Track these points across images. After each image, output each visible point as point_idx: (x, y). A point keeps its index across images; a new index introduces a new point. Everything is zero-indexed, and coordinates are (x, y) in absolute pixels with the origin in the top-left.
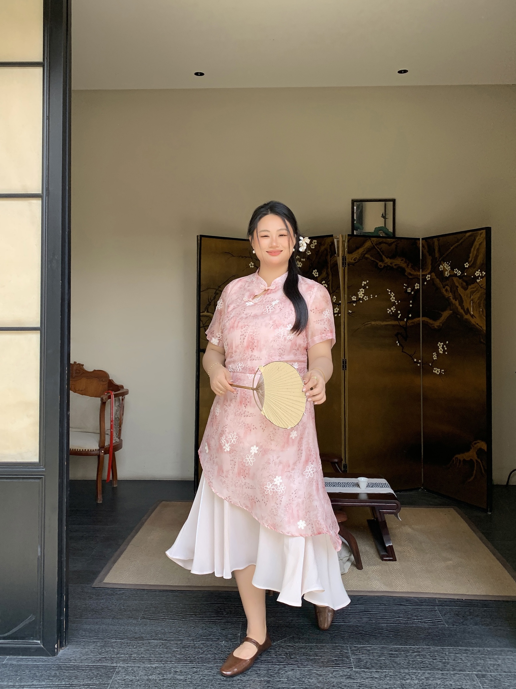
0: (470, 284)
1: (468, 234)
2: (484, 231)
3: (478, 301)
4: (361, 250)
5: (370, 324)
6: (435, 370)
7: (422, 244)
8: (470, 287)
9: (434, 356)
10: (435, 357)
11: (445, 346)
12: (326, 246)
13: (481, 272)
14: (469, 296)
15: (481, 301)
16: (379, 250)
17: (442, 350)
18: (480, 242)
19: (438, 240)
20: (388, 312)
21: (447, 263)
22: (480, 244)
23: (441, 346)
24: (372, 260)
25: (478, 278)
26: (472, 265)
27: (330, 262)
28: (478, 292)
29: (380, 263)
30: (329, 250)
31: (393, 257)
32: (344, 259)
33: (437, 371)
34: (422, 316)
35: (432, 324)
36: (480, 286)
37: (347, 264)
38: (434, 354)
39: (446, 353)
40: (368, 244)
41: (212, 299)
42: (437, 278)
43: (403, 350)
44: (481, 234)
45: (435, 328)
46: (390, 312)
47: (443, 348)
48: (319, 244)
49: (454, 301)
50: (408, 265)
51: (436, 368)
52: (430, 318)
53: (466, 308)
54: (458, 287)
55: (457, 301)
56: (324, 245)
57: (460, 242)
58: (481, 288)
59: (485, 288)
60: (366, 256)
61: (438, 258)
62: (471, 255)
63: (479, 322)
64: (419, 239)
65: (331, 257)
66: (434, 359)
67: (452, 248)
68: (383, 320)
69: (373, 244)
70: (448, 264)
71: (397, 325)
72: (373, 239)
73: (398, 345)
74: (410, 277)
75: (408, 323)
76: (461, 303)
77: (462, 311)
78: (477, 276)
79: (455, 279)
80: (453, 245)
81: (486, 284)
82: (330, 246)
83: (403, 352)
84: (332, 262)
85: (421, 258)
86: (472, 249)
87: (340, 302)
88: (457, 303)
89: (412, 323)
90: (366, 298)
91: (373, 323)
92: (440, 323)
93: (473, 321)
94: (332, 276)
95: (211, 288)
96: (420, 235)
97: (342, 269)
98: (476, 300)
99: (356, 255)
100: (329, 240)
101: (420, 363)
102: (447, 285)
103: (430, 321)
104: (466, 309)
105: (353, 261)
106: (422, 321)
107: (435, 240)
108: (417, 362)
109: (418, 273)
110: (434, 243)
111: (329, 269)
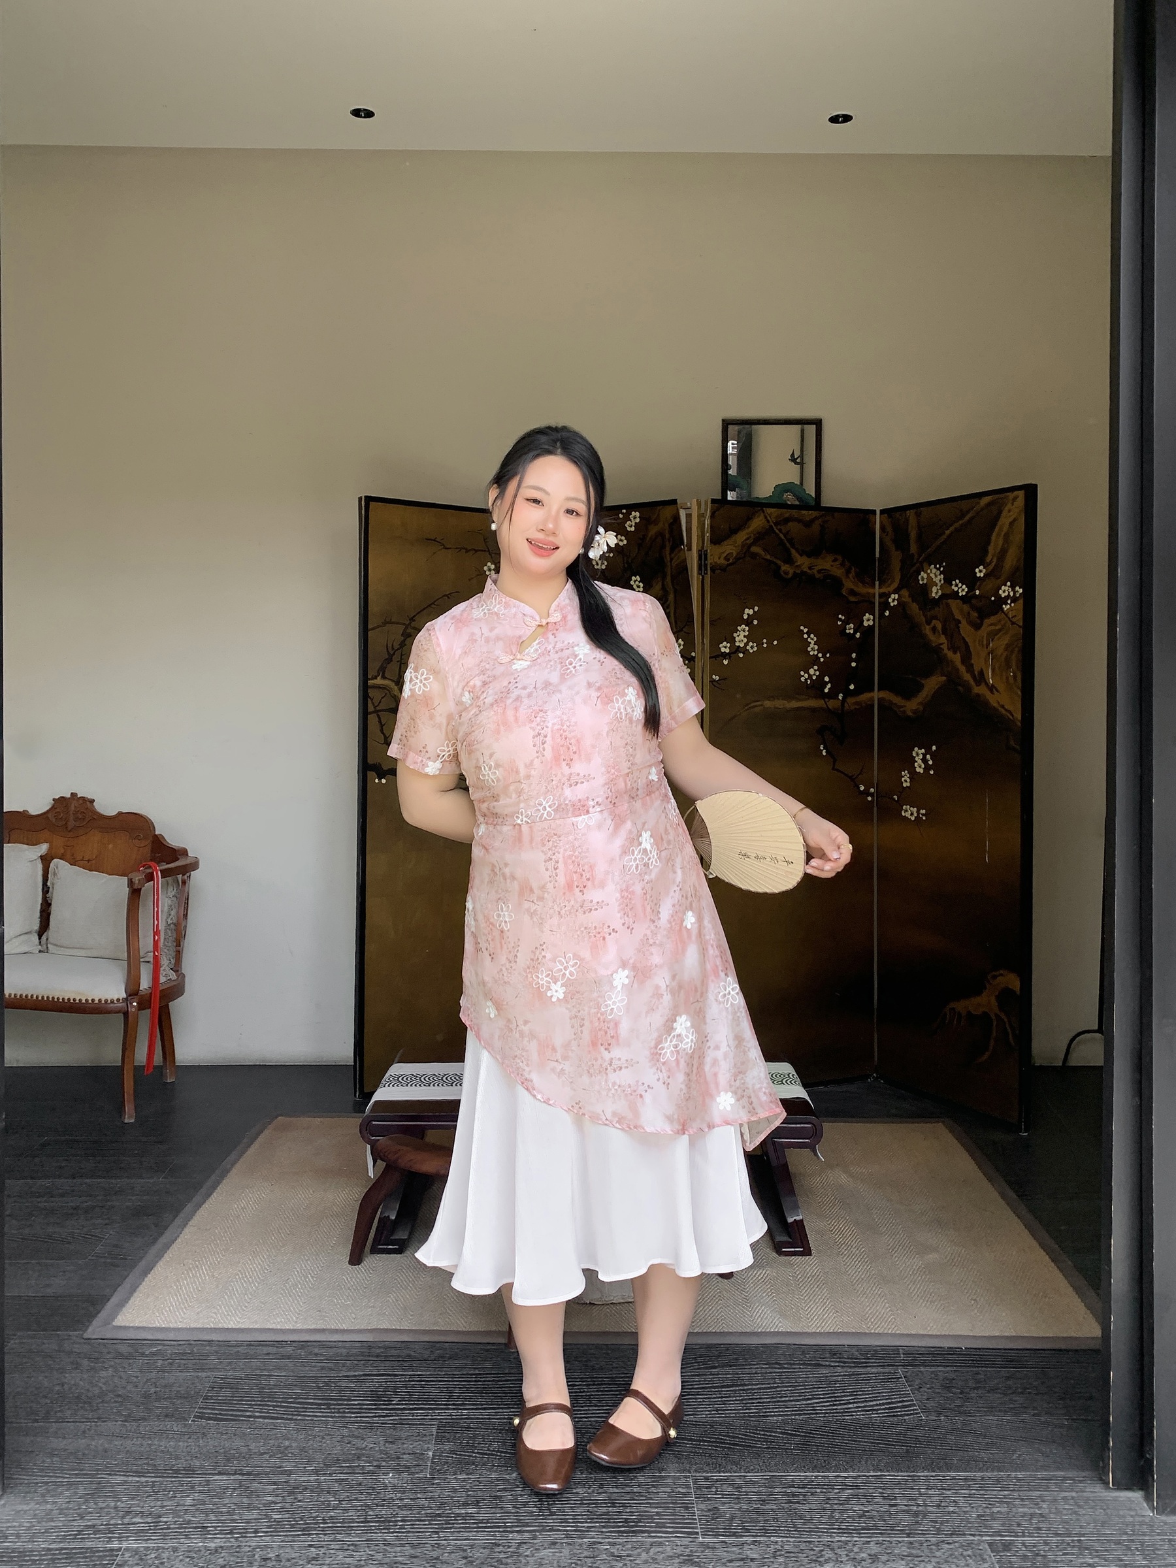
0: (989, 616)
1: (985, 500)
2: (1021, 493)
3: (1005, 654)
4: (741, 537)
5: (762, 705)
6: (906, 811)
7: (881, 522)
8: (987, 622)
9: (903, 779)
11: (928, 757)
12: (660, 525)
13: (1013, 587)
14: (985, 643)
15: (1012, 652)
16: (783, 538)
17: (923, 766)
18: (1011, 519)
19: (918, 515)
20: (803, 679)
21: (935, 567)
22: (1011, 524)
23: (921, 757)
24: (766, 560)
25: (1004, 601)
26: (993, 569)
27: (671, 560)
28: (1006, 633)
29: (785, 567)
30: (667, 536)
31: (814, 552)
32: (702, 555)
33: (909, 812)
34: (879, 690)
35: (902, 707)
36: (1009, 618)
37: (709, 569)
38: (903, 773)
39: (932, 772)
40: (758, 523)
41: (396, 646)
42: (913, 602)
43: (834, 764)
44: (1015, 499)
45: (909, 717)
46: (806, 680)
47: (924, 760)
48: (645, 521)
49: (950, 654)
50: (848, 572)
51: (908, 807)
52: (897, 693)
53: (977, 670)
54: (959, 622)
55: (958, 654)
56: (656, 522)
57: (967, 518)
58: (1013, 623)
59: (1021, 624)
60: (754, 549)
61: (916, 556)
62: (991, 549)
63: (1006, 701)
64: (874, 512)
65: (672, 550)
66: (905, 785)
67: (948, 532)
68: (789, 698)
69: (768, 521)
70: (939, 569)
71: (822, 709)
72: (769, 511)
73: (824, 754)
74: (852, 599)
75: (846, 705)
76: (967, 658)
77: (967, 677)
78: (1003, 596)
79: (954, 604)
80: (951, 526)
81: (1023, 616)
82: (671, 525)
83: (833, 769)
84: (674, 563)
85: (877, 555)
86: (994, 537)
87: (693, 654)
88: (956, 658)
89: (856, 703)
90: (752, 647)
91: (768, 704)
92: (920, 703)
93: (993, 700)
94: (675, 597)
95: (393, 623)
96: (876, 502)
97: (698, 578)
98: (1000, 651)
99: (730, 548)
100: (667, 512)
101: (872, 795)
102: (936, 618)
103: (897, 700)
104: (976, 673)
105: (722, 561)
106: (878, 699)
107: (911, 514)
108: (868, 794)
109: (871, 591)
110: (907, 520)
111: (669, 578)
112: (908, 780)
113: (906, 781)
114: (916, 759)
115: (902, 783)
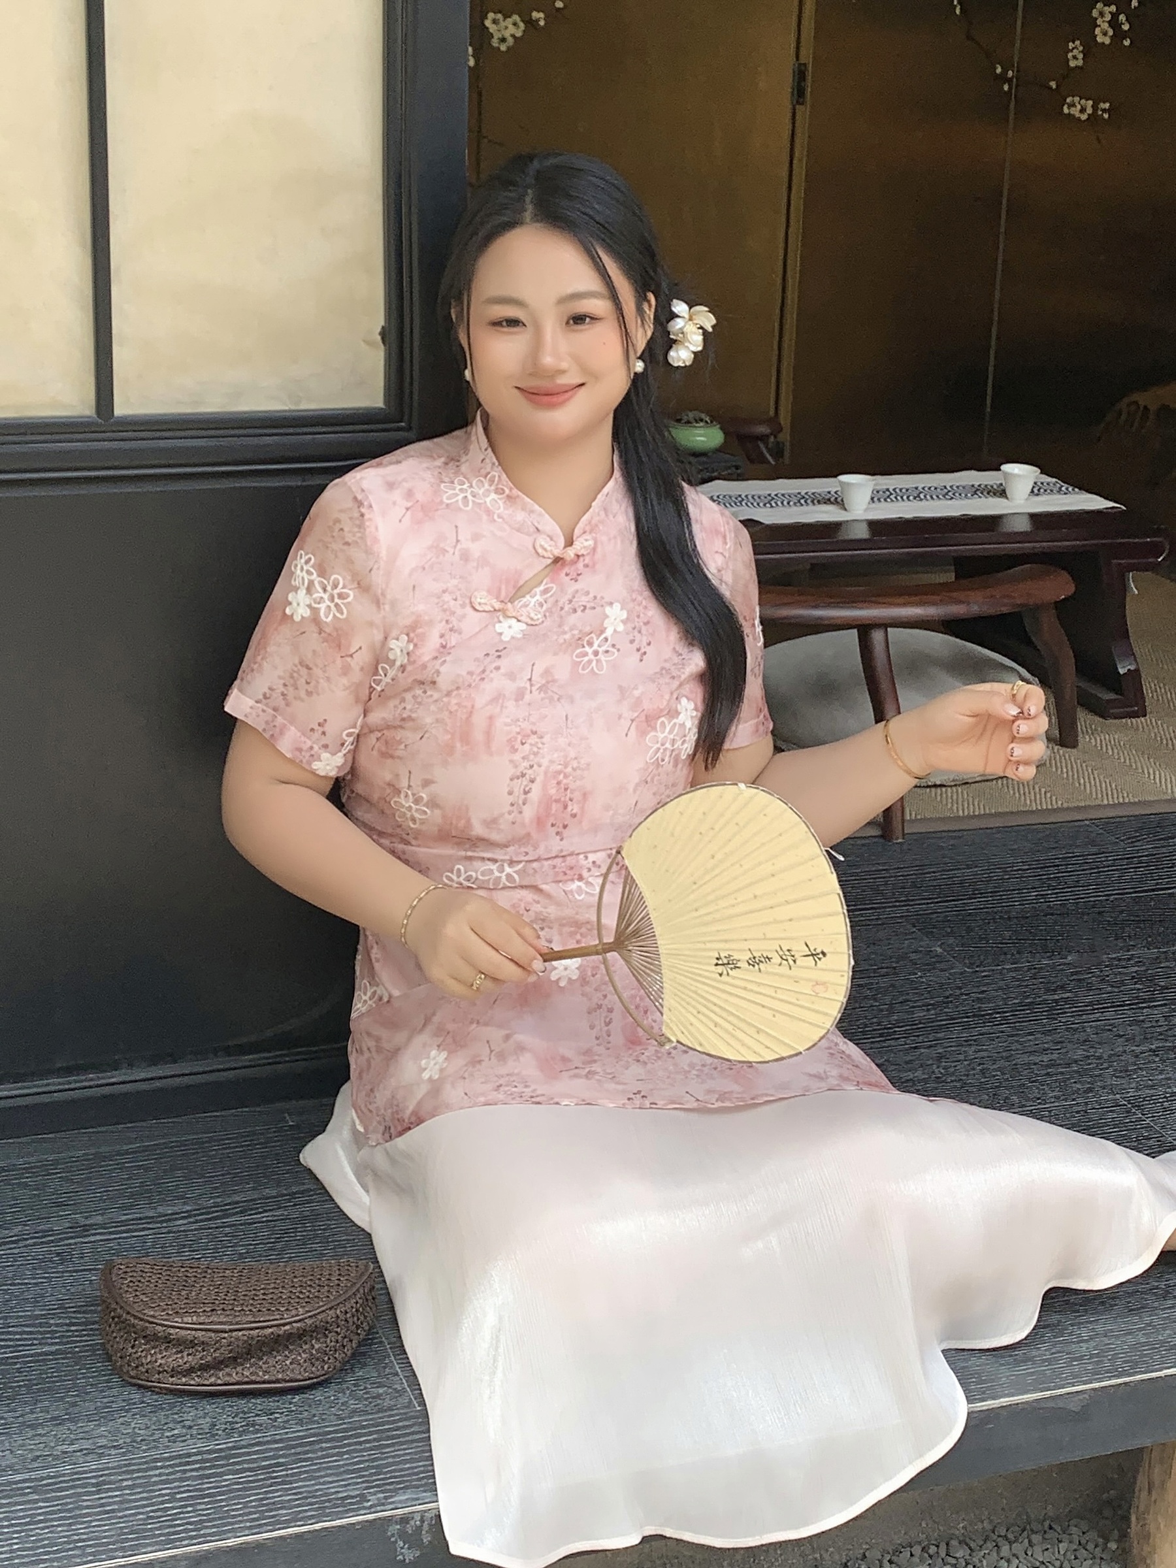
6: (1074, 105)
9: (1070, 55)
10: (1076, 57)
11: (1122, 17)
17: (1111, 32)
23: (1108, 17)
33: (1078, 108)
38: (1071, 45)
39: (1127, 43)
43: (970, 31)
47: (1114, 23)
51: (1077, 99)
66: (1072, 64)
73: (958, 11)
83: (967, 36)
101: (1010, 81)
108: (1004, 79)
112: (1081, 56)
113: (1075, 57)
114: (1099, 22)
115: (1068, 60)
